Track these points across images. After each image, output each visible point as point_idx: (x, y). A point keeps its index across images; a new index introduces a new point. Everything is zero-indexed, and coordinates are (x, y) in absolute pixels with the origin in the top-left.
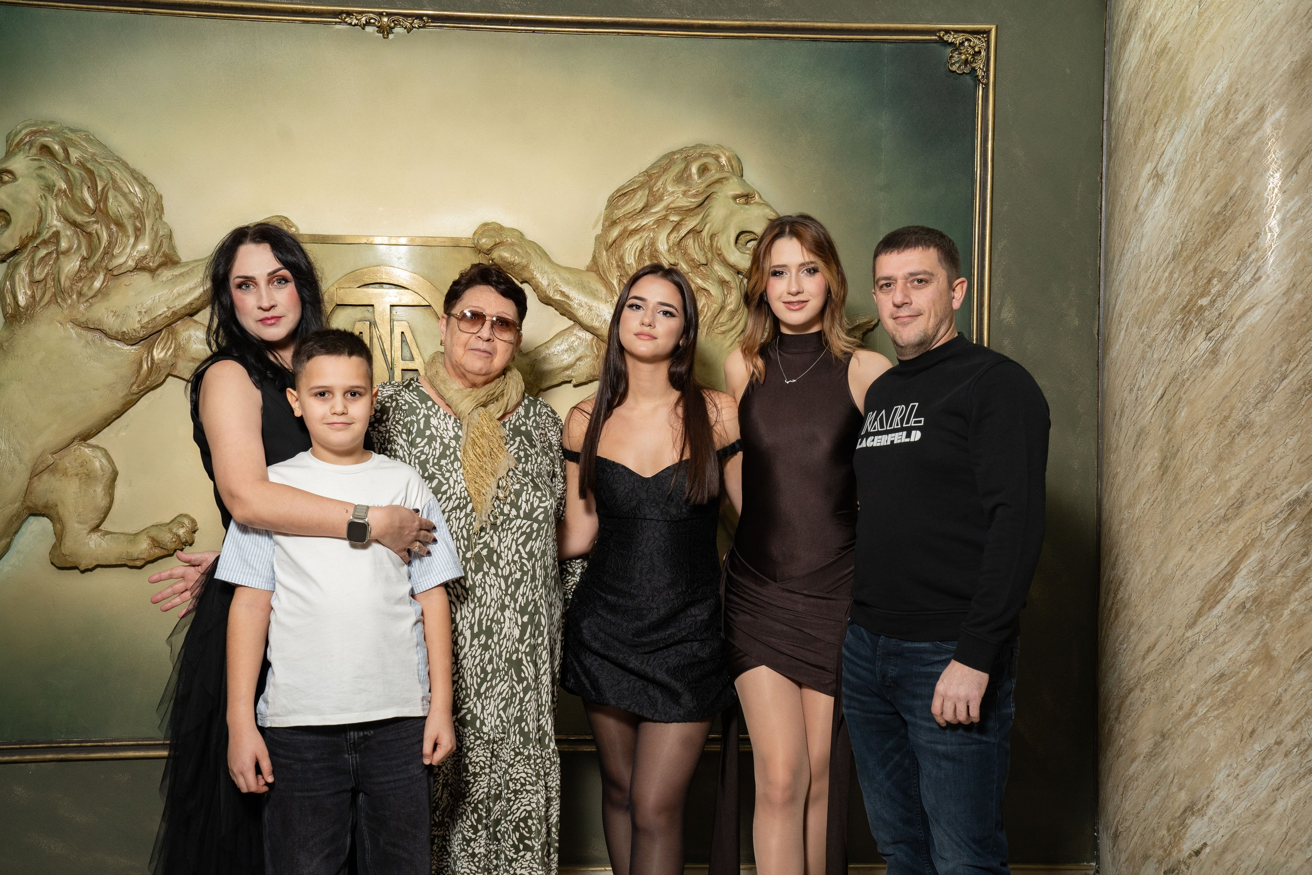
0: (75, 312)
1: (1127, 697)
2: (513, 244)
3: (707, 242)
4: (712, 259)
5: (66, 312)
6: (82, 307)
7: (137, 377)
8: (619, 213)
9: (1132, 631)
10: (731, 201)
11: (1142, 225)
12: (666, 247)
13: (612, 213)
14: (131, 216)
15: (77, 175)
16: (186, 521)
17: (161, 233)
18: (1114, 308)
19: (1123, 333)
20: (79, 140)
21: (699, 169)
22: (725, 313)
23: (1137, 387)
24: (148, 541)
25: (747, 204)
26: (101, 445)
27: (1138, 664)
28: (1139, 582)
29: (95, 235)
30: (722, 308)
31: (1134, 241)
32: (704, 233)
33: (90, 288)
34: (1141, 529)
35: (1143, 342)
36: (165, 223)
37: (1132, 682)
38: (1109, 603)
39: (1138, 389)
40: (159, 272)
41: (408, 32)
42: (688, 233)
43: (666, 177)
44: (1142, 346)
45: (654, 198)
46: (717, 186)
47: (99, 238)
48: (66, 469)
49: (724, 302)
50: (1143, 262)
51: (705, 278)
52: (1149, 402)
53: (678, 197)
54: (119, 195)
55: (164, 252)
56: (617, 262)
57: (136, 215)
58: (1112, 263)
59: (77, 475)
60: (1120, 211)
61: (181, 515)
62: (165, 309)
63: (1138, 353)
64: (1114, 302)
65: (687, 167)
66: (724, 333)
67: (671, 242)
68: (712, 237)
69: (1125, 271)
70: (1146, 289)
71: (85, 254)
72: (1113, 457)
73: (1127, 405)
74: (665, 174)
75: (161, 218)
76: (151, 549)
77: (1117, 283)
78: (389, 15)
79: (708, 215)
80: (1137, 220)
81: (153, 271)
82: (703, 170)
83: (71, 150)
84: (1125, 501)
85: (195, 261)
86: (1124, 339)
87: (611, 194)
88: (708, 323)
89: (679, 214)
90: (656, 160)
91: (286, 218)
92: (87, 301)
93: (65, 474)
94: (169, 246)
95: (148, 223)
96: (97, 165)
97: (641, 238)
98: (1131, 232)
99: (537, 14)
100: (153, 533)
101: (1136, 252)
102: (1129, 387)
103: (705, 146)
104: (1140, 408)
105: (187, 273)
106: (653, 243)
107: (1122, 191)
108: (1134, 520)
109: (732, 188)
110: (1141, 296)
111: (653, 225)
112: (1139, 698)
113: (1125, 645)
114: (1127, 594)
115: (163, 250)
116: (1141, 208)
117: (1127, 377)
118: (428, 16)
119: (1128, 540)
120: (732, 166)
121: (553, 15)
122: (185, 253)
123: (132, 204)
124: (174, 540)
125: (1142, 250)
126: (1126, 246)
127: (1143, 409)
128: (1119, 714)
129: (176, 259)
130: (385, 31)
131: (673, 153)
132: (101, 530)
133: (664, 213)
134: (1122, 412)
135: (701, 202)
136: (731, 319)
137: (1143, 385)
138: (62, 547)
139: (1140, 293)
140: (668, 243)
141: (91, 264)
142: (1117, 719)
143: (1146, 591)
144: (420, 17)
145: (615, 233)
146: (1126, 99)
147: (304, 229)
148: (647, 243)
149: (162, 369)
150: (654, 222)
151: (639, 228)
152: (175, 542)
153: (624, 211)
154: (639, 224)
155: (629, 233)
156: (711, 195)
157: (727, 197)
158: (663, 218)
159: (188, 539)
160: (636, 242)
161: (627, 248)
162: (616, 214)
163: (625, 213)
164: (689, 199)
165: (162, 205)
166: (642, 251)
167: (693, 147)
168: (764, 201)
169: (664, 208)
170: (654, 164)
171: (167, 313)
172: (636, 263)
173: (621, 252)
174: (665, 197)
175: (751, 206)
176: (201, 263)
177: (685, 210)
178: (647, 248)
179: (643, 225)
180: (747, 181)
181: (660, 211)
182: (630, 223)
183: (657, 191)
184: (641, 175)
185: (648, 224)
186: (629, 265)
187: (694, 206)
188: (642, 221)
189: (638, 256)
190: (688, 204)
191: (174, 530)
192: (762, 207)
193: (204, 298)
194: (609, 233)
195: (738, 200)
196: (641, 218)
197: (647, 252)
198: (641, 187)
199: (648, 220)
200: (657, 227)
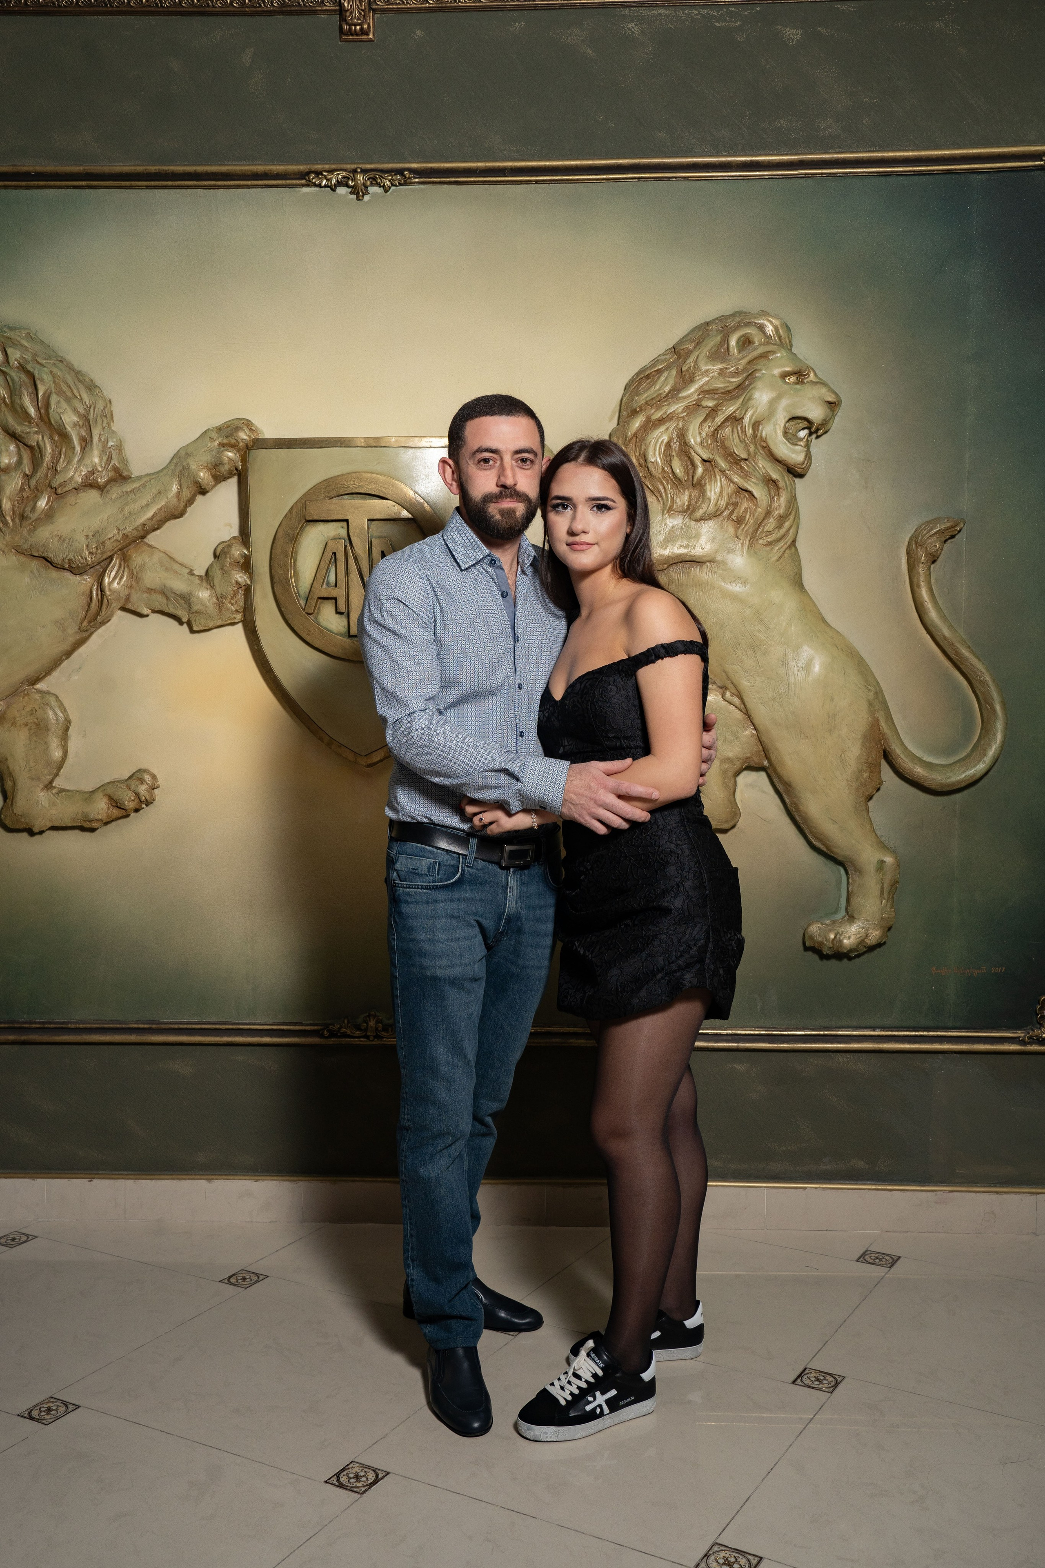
0: (17, 539)
3: (749, 432)
4: (755, 453)
5: (8, 538)
6: (25, 532)
7: (87, 612)
8: (641, 400)
10: (780, 380)
12: (699, 440)
13: (633, 400)
14: (75, 425)
15: (17, 379)
16: (147, 778)
17: (110, 444)
20: (18, 339)
21: (738, 342)
22: (772, 520)
24: (105, 800)
25: (798, 383)
26: (52, 692)
29: (36, 448)
30: (768, 514)
32: (746, 421)
33: (34, 509)
36: (113, 432)
40: (108, 488)
41: (386, 191)
42: (727, 420)
43: (697, 353)
45: (686, 379)
46: (762, 362)
47: (40, 451)
48: (15, 718)
49: (770, 505)
51: (746, 476)
53: (712, 377)
54: (62, 400)
55: (113, 466)
56: (638, 460)
57: (81, 423)
59: (26, 725)
61: (139, 771)
62: (115, 532)
65: (725, 340)
66: (769, 544)
67: (704, 434)
68: (756, 425)
71: (27, 472)
74: (697, 349)
75: (109, 427)
76: (109, 808)
78: (364, 171)
79: (750, 399)
81: (101, 488)
82: (746, 342)
83: (9, 351)
85: (147, 475)
87: (630, 377)
88: (750, 532)
89: (714, 399)
90: (686, 333)
91: (248, 420)
92: (31, 524)
93: (14, 724)
94: (118, 459)
95: (96, 433)
96: (37, 366)
97: (667, 429)
99: (540, 160)
100: (109, 791)
103: (746, 313)
105: (139, 489)
106: (682, 435)
109: (779, 364)
111: (682, 412)
115: (112, 463)
118: (411, 170)
120: (780, 337)
121: (559, 160)
122: (138, 467)
123: (75, 411)
124: (133, 798)
129: (125, 474)
130: (358, 192)
131: (707, 324)
132: (55, 787)
133: (696, 397)
135: (742, 381)
136: (780, 526)
138: (14, 806)
140: (700, 434)
141: (33, 482)
144: (400, 172)
145: (637, 423)
147: (269, 433)
148: (675, 435)
149: (113, 601)
150: (684, 409)
151: (664, 416)
152: (134, 801)
153: (646, 397)
154: (666, 412)
155: (653, 425)
156: (754, 373)
157: (774, 376)
158: (695, 404)
159: (148, 797)
160: (661, 435)
161: (650, 443)
162: (636, 401)
163: (648, 399)
164: (727, 379)
165: (111, 411)
166: (668, 445)
167: (731, 315)
168: (820, 379)
169: (696, 390)
170: (683, 338)
171: (117, 537)
172: (661, 460)
173: (643, 447)
174: (698, 378)
175: (804, 385)
176: (154, 477)
177: (722, 393)
178: (675, 441)
179: (671, 413)
180: (799, 356)
181: (692, 394)
182: (655, 412)
183: (687, 370)
184: (667, 352)
185: (676, 412)
186: (652, 462)
187: (733, 387)
188: (669, 409)
189: (664, 452)
190: (725, 385)
191: (133, 787)
192: (817, 387)
193: (158, 518)
194: (628, 424)
195: (789, 379)
196: (667, 405)
197: (675, 446)
198: (668, 367)
199: (676, 407)
200: (687, 415)
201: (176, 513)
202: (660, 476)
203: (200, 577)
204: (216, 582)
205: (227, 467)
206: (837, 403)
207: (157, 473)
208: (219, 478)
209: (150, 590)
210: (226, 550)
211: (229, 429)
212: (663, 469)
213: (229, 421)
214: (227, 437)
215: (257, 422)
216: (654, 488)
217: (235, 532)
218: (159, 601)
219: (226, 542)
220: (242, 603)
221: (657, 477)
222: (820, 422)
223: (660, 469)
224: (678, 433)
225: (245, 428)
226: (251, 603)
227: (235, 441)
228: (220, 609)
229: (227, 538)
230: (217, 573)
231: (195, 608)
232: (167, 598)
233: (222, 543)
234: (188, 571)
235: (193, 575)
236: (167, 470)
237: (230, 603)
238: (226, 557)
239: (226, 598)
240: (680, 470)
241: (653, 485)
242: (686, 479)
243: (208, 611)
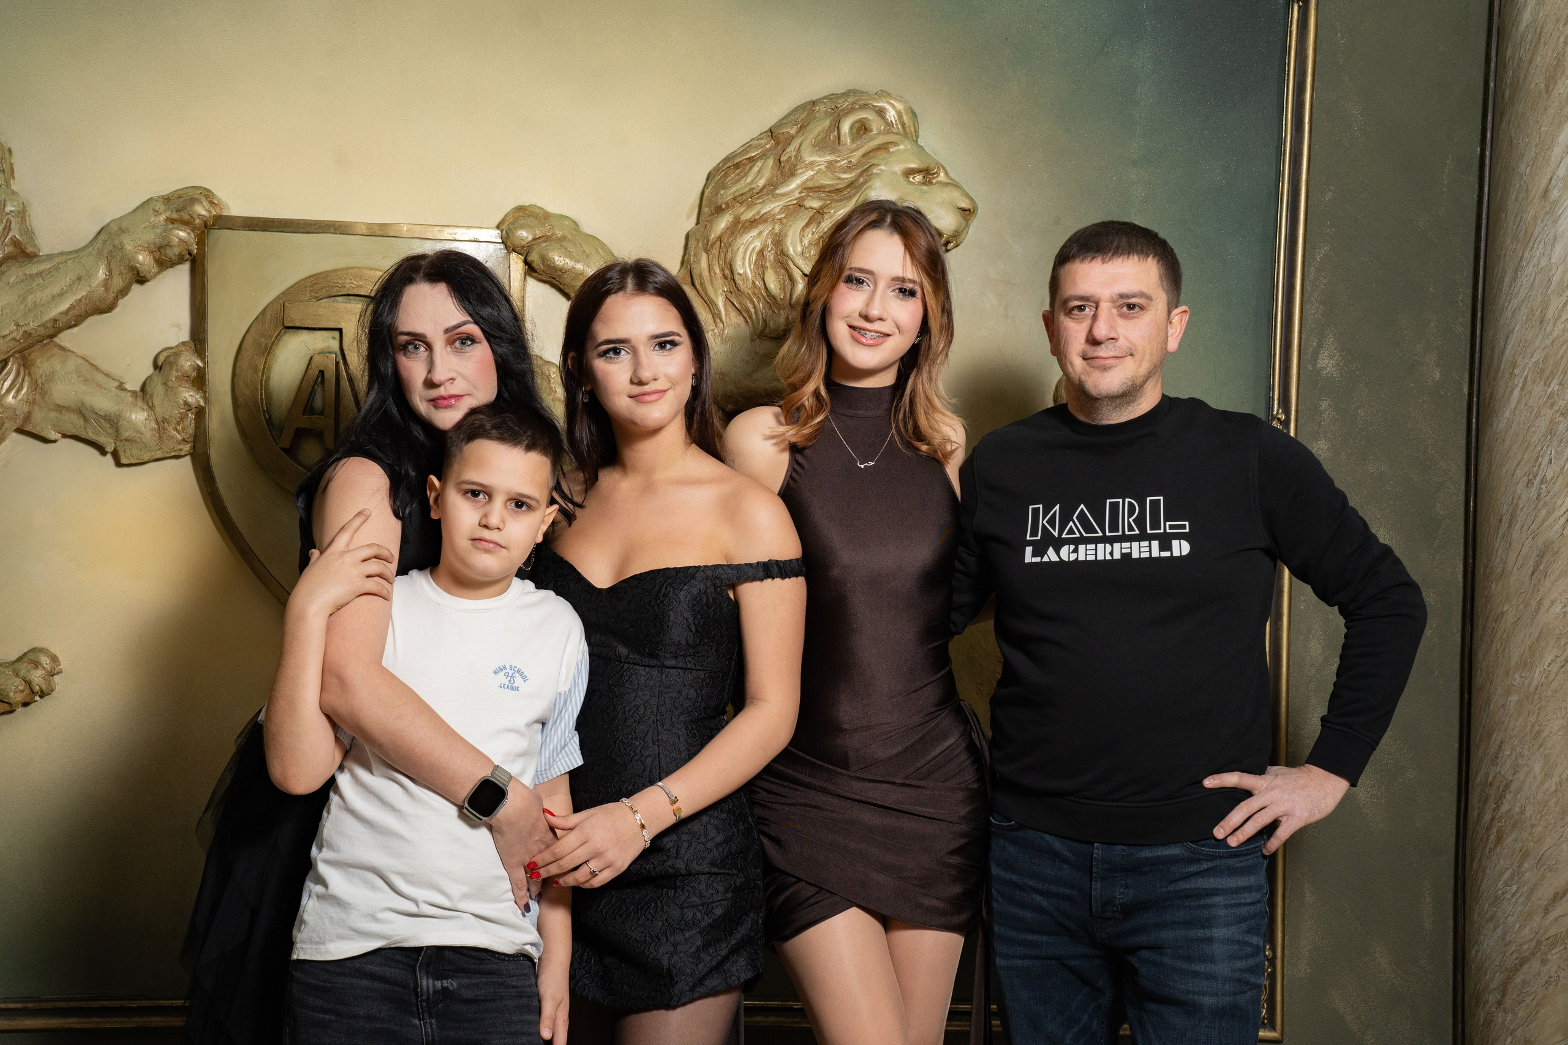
1: (1517, 970)
2: (564, 238)
8: (727, 195)
9: (1526, 865)
10: (901, 178)
11: (1556, 221)
12: (799, 249)
13: (717, 194)
16: (45, 660)
17: (9, 209)
18: (1503, 353)
19: (1517, 392)
21: (851, 128)
23: (1538, 479)
25: (924, 184)
27: (1537, 918)
28: (1539, 787)
31: (1541, 246)
34: (1543, 703)
35: (1553, 405)
36: (13, 192)
37: (1525, 947)
38: (1487, 818)
39: (1542, 482)
40: (4, 268)
43: (800, 139)
44: (1550, 413)
45: (785, 170)
46: (881, 155)
50: (1555, 279)
52: (1559, 502)
53: (818, 172)
55: (11, 238)
56: (722, 270)
58: (1501, 282)
60: (1516, 199)
61: (33, 650)
62: (13, 327)
63: (1542, 424)
64: (1502, 343)
65: (837, 125)
67: (806, 242)
69: (1523, 293)
70: (1559, 323)
72: (1495, 588)
73: (1521, 506)
74: (800, 134)
75: (8, 185)
77: (1509, 314)
80: (1547, 213)
82: (862, 128)
84: (1515, 659)
85: (62, 254)
86: (1518, 402)
89: (821, 199)
91: (208, 191)
94: (20, 230)
97: (760, 233)
98: (1536, 233)
101: (1543, 264)
102: (1525, 479)
103: (862, 92)
104: (1544, 512)
105: (49, 271)
106: (779, 242)
107: (1522, 168)
108: (1532, 689)
109: (901, 159)
110: (1550, 334)
111: (780, 213)
112: (1539, 973)
113: (1514, 888)
114: (1518, 805)
115: (11, 235)
116: (1555, 194)
117: (1523, 462)
119: (1520, 720)
120: (903, 125)
122: (48, 242)
124: (21, 688)
125: (1553, 261)
126: (1526, 253)
127: (1549, 514)
128: (1503, 996)
129: (30, 249)
131: (814, 103)
133: (797, 195)
134: (1513, 517)
135: (855, 179)
137: (1549, 475)
139: (1549, 329)
140: (801, 241)
142: (1499, 1003)
143: (1552, 803)
145: (723, 223)
146: (1534, 20)
147: (236, 208)
148: (769, 241)
149: (6, 421)
150: (781, 209)
151: (757, 217)
152: (23, 691)
153: (735, 192)
154: (759, 212)
155: (742, 227)
156: (871, 168)
157: (894, 173)
158: (796, 204)
159: (44, 687)
160: (753, 239)
161: (738, 249)
162: (722, 195)
163: (736, 195)
164: (837, 174)
165: (11, 165)
166: (761, 253)
167: (843, 94)
168: (952, 179)
169: (799, 186)
170: (783, 119)
171: (15, 334)
172: (751, 272)
173: (729, 255)
174: (800, 171)
175: (932, 186)
176: (72, 256)
177: (829, 192)
178: (769, 249)
179: (765, 213)
180: (926, 149)
181: (792, 191)
182: (745, 211)
183: (787, 161)
184: (762, 136)
185: (772, 213)
186: (741, 275)
187: (843, 186)
188: (762, 208)
189: (755, 262)
190: (834, 182)
191: (22, 673)
192: (947, 189)
193: (76, 312)
194: (711, 225)
195: (913, 178)
196: (761, 203)
197: (770, 256)
198: (764, 156)
199: (772, 206)
200: (785, 217)
201: (103, 306)
202: (750, 292)
203: (134, 393)
204: (157, 401)
205: (176, 251)
206: (972, 210)
207: (77, 251)
208: (164, 264)
209: (60, 408)
210: (172, 359)
211: (181, 200)
212: (754, 283)
213: (181, 189)
214: (178, 211)
215: (221, 193)
216: (742, 307)
217: (185, 336)
218: (74, 423)
219: (172, 348)
220: (191, 430)
221: (746, 293)
222: (950, 233)
223: (750, 284)
224: (774, 240)
225: (203, 200)
226: (205, 431)
227: (189, 217)
228: (160, 437)
229: (174, 343)
230: (157, 389)
231: (126, 434)
232: (86, 419)
233: (166, 349)
234: (117, 384)
235: (124, 389)
236: (91, 249)
237: (175, 429)
238: (171, 368)
239: (169, 423)
240: (775, 286)
241: (740, 303)
242: (782, 297)
243: (144, 439)
